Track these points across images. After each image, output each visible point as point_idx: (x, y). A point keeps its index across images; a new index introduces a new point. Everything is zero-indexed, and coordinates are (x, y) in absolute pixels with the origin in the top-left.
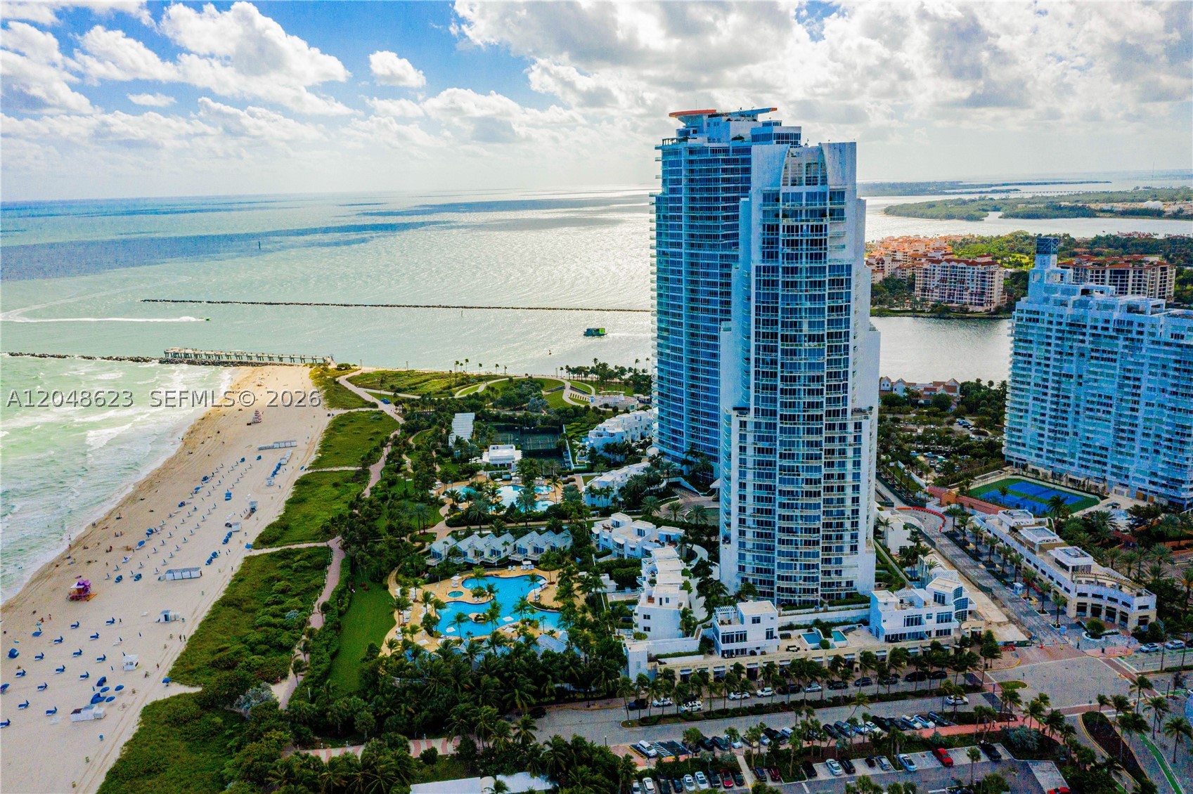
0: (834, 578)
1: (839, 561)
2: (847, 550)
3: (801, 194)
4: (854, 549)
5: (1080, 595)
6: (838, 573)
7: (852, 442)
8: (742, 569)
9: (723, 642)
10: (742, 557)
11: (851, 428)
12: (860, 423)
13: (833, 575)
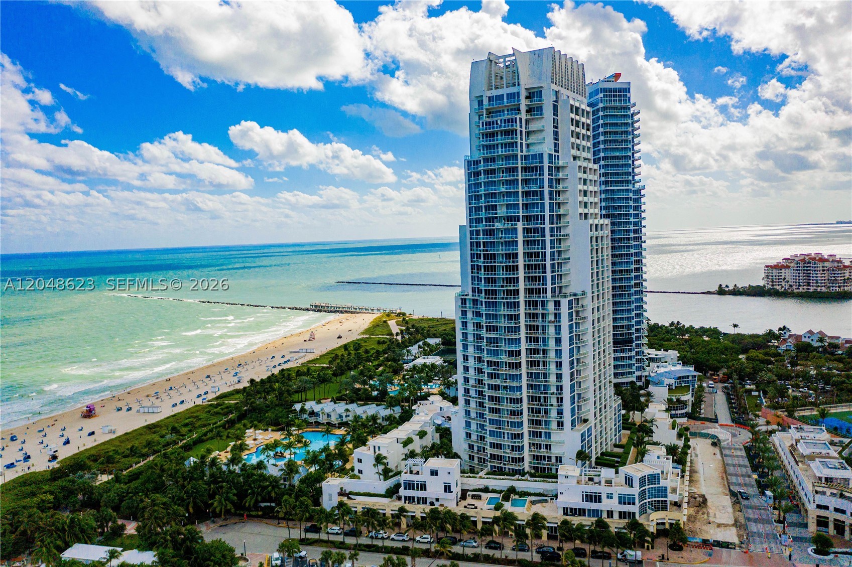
0: (543, 452)
1: (548, 435)
2: (554, 425)
3: (503, 95)
4: (560, 425)
5: (819, 507)
6: (548, 447)
7: (553, 319)
8: (469, 435)
9: (405, 488)
10: (468, 424)
11: (551, 307)
12: (559, 302)
13: (543, 450)
